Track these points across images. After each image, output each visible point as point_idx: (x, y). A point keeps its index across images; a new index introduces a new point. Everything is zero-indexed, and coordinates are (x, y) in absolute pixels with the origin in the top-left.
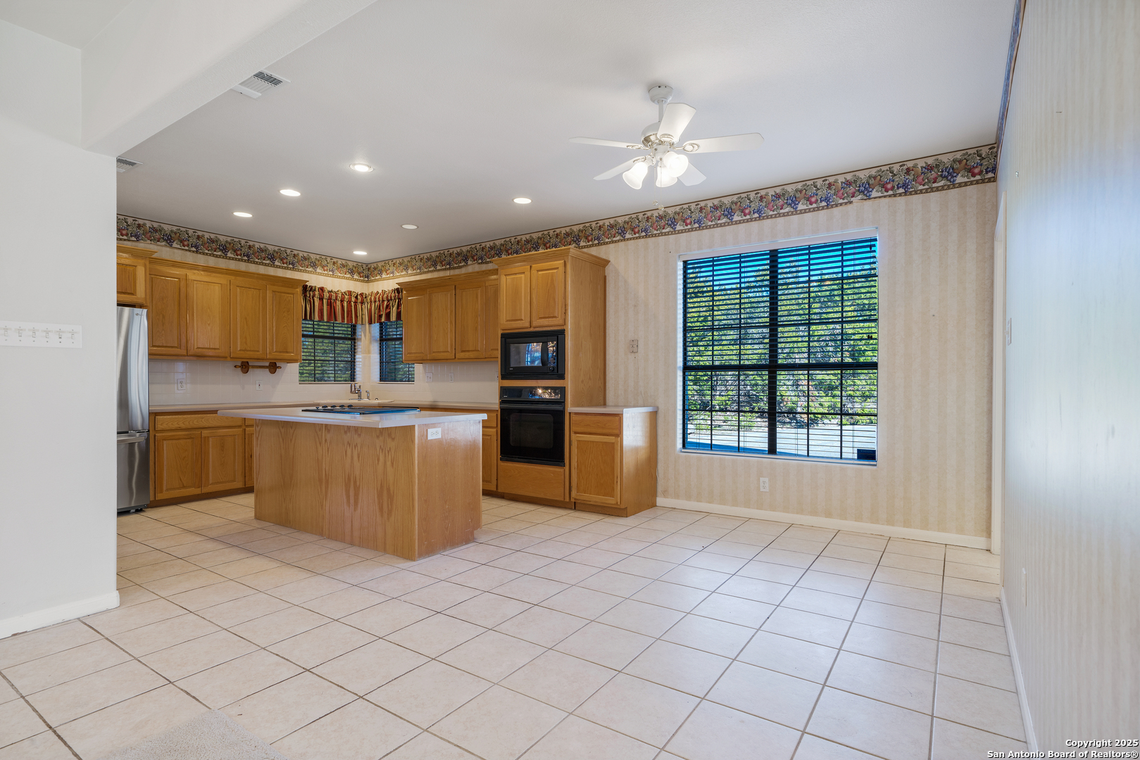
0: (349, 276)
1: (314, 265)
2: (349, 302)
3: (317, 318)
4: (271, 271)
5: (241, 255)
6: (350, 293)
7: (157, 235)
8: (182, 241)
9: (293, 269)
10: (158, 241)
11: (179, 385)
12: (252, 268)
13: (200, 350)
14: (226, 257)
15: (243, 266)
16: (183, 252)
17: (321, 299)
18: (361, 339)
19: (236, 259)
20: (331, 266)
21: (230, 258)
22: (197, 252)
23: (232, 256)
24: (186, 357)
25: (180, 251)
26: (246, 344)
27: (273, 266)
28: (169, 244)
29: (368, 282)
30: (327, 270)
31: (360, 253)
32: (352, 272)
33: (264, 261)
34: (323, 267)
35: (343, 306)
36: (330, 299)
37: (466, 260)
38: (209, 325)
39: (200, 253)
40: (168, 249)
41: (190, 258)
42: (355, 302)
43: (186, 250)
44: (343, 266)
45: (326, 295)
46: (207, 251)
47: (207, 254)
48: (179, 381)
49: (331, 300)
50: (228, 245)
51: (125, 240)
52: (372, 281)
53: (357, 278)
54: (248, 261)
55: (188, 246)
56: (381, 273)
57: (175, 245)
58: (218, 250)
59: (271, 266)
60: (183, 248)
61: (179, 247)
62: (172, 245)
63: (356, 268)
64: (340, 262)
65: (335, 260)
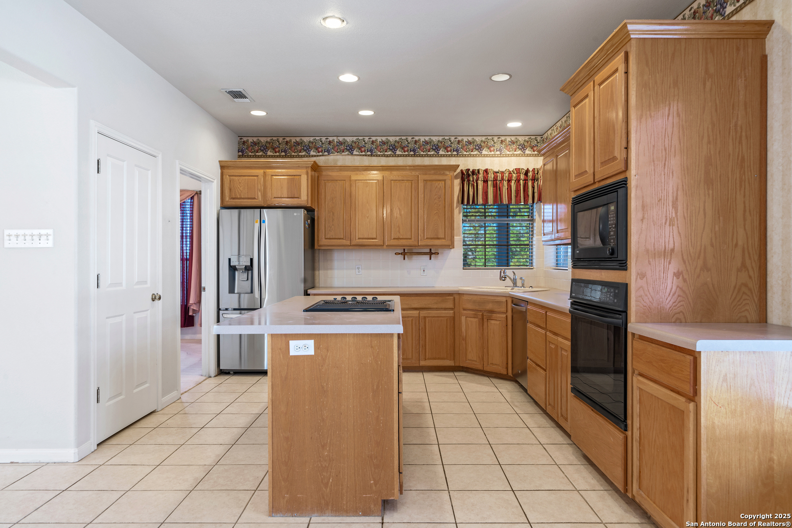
0: (519, 152)
1: (479, 148)
2: (518, 180)
3: (480, 201)
4: (436, 161)
5: (408, 151)
6: (518, 171)
7: (342, 147)
8: (360, 148)
9: (457, 156)
10: (343, 152)
11: (357, 270)
12: (418, 161)
13: (361, 240)
14: (395, 155)
15: (410, 161)
16: (361, 157)
17: (486, 181)
18: (536, 220)
19: (403, 156)
20: (498, 146)
21: (399, 156)
22: (371, 155)
23: (400, 153)
24: (351, 247)
25: (359, 157)
26: (399, 232)
27: (438, 155)
28: (350, 152)
30: (494, 150)
31: (514, 125)
32: (523, 147)
33: (429, 153)
34: (489, 148)
35: (509, 187)
36: (495, 180)
38: (368, 217)
39: (374, 156)
40: (350, 157)
41: (367, 161)
42: (526, 180)
43: (363, 155)
44: (513, 143)
45: (491, 176)
46: (379, 153)
47: (379, 156)
48: (357, 267)
49: (497, 180)
50: (396, 145)
51: (320, 156)
53: (530, 153)
54: (415, 155)
55: (365, 151)
57: (355, 153)
58: (388, 150)
59: (436, 157)
60: (361, 154)
61: (358, 153)
62: (353, 153)
63: (527, 142)
64: (508, 139)
65: (503, 138)
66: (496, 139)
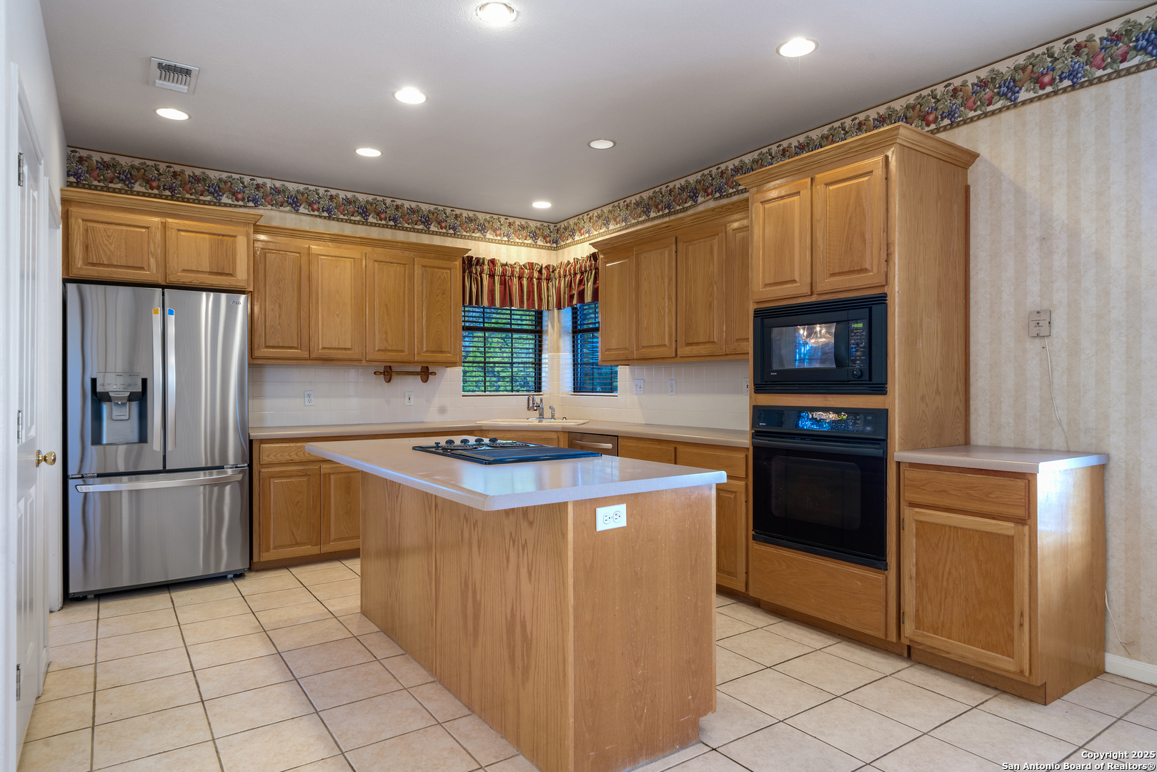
0: (529, 241)
1: (483, 229)
2: (530, 279)
3: (486, 303)
4: (425, 239)
5: (385, 219)
6: (531, 265)
7: (280, 198)
8: (310, 204)
9: (455, 235)
10: (281, 206)
11: (307, 399)
12: (401, 236)
13: (326, 351)
14: (366, 223)
15: (388, 234)
16: (312, 218)
17: (492, 276)
18: (547, 331)
19: (379, 226)
20: (505, 229)
21: (372, 225)
22: (329, 218)
23: (375, 221)
24: (309, 362)
25: (308, 218)
26: (387, 341)
27: (428, 232)
28: (294, 208)
29: (556, 249)
30: (500, 235)
31: (542, 205)
32: (534, 236)
33: (416, 227)
34: (495, 231)
35: (521, 285)
36: (503, 275)
37: (694, 196)
38: (338, 315)
39: (334, 219)
40: (293, 216)
41: (321, 226)
42: (539, 279)
43: (316, 216)
44: (523, 228)
45: (499, 270)
46: (342, 216)
47: (342, 220)
48: (306, 393)
49: (504, 276)
50: (369, 207)
51: (241, 206)
52: (562, 247)
53: (542, 244)
54: (395, 227)
55: (318, 210)
56: (572, 235)
57: (302, 210)
58: (356, 214)
59: (425, 233)
60: (312, 213)
61: (306, 212)
62: (298, 210)
63: (539, 229)
64: (518, 222)
65: (511, 220)
66: (502, 219)
